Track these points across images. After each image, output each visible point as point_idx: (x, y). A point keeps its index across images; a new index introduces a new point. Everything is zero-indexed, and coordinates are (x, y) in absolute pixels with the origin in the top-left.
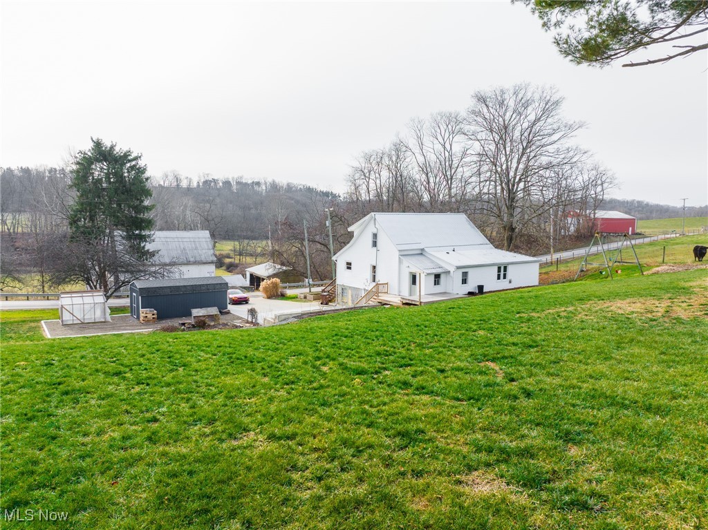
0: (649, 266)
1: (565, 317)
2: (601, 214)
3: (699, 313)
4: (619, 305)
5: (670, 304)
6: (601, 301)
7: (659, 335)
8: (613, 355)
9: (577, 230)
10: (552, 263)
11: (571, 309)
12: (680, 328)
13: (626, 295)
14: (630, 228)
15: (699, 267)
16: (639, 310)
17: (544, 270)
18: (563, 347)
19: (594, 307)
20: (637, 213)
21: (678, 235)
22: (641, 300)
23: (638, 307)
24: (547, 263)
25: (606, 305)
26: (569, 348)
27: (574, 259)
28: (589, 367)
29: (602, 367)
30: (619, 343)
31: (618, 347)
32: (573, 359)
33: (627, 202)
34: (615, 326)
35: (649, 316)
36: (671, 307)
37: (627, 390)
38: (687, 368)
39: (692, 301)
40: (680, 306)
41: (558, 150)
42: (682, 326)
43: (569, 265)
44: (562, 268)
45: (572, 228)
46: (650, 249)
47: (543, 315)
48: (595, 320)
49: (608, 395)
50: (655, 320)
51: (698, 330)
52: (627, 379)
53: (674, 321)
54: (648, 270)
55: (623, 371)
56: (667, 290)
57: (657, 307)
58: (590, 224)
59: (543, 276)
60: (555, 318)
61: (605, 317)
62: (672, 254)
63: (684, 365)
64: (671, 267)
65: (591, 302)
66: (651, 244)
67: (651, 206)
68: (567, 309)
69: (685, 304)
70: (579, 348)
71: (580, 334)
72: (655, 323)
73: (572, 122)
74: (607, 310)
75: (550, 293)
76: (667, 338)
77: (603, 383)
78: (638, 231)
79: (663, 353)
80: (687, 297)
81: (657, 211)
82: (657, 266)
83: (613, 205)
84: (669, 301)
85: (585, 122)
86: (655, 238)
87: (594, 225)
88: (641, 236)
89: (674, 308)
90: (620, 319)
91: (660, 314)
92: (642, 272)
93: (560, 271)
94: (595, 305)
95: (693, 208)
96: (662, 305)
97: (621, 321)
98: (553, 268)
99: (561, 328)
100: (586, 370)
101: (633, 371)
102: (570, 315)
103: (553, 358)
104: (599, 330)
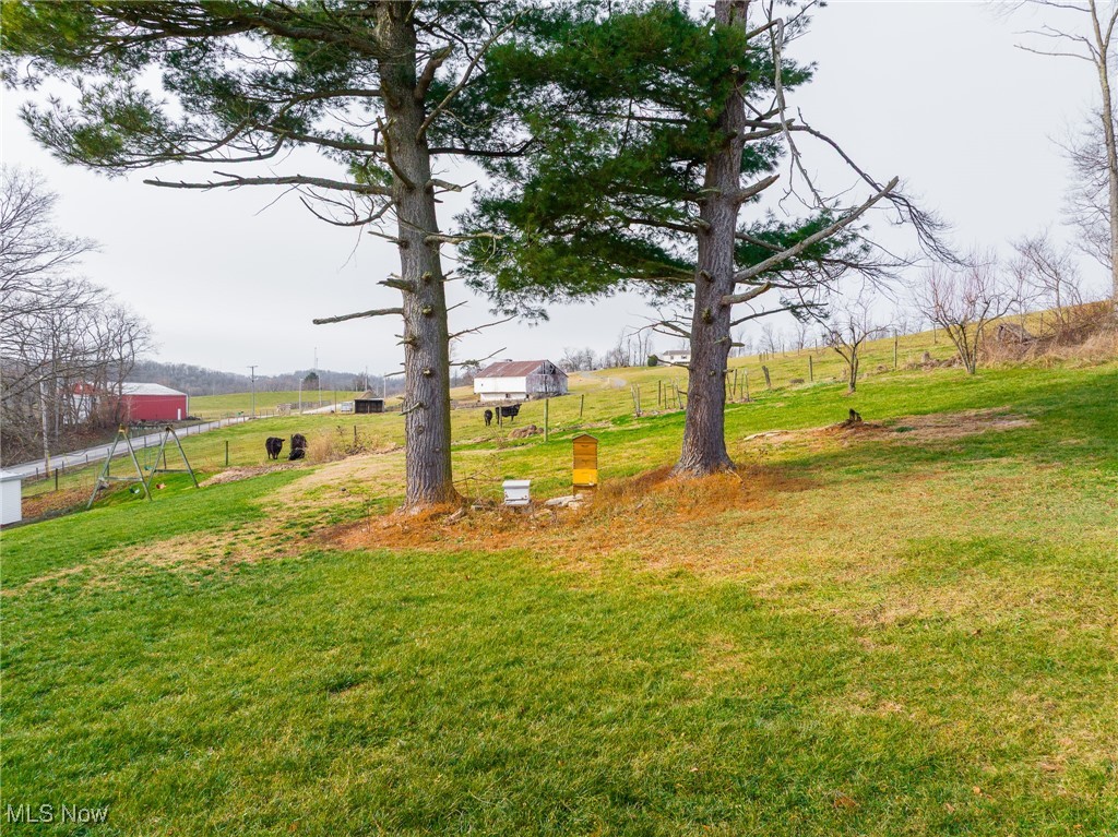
0: (207, 473)
1: (68, 590)
2: (132, 388)
3: (268, 551)
4: (159, 551)
5: (232, 540)
6: (130, 548)
7: (216, 599)
8: (145, 653)
9: (92, 416)
10: (47, 475)
11: (77, 570)
12: (244, 583)
13: (171, 531)
14: (179, 410)
15: (273, 469)
16: (188, 557)
17: (31, 492)
18: (59, 656)
19: (119, 560)
20: (188, 385)
21: (247, 419)
22: (193, 537)
23: (187, 552)
24: (38, 476)
25: (138, 554)
26: (70, 656)
27: (88, 466)
28: (104, 687)
29: (127, 682)
30: (156, 627)
31: (154, 635)
32: (76, 677)
33: (174, 368)
34: (150, 595)
35: (204, 566)
36: (234, 544)
37: (165, 715)
38: (250, 653)
39: (261, 530)
40: (246, 541)
41: (49, 283)
42: (248, 577)
43: (79, 476)
44: (67, 484)
45: (83, 415)
46: (210, 441)
47: (22, 592)
48: (118, 589)
49: (133, 735)
50: (210, 573)
51: (266, 582)
52: (166, 693)
53: (237, 570)
54: (205, 479)
55: (161, 681)
56: (229, 514)
57: (214, 547)
58: (114, 406)
59: (30, 503)
60: (46, 596)
61: (134, 579)
62: (240, 449)
63: (247, 646)
64: (238, 473)
65: (114, 550)
66: (210, 434)
67: (209, 374)
68: (71, 572)
69: (253, 537)
70: (88, 651)
71: (90, 621)
72: (210, 578)
73: (74, 239)
74: (140, 563)
75: (41, 540)
76: (226, 604)
77: (127, 712)
78: (191, 413)
79: (219, 633)
80: (256, 524)
81: (217, 383)
82: (219, 472)
83: (151, 372)
84: (231, 534)
85: (96, 242)
86: (216, 424)
87: (121, 406)
88: (195, 422)
89: (238, 546)
90: (158, 579)
91: (218, 560)
92: (197, 484)
93: (62, 490)
94: (120, 556)
95: (265, 377)
96: (223, 543)
97: (161, 583)
98: (49, 486)
99: (56, 616)
100: (99, 694)
101: (175, 677)
102: (77, 584)
103: (36, 686)
104: (123, 608)
